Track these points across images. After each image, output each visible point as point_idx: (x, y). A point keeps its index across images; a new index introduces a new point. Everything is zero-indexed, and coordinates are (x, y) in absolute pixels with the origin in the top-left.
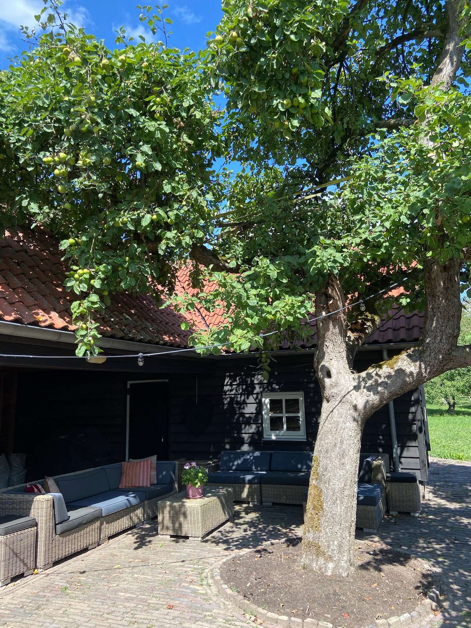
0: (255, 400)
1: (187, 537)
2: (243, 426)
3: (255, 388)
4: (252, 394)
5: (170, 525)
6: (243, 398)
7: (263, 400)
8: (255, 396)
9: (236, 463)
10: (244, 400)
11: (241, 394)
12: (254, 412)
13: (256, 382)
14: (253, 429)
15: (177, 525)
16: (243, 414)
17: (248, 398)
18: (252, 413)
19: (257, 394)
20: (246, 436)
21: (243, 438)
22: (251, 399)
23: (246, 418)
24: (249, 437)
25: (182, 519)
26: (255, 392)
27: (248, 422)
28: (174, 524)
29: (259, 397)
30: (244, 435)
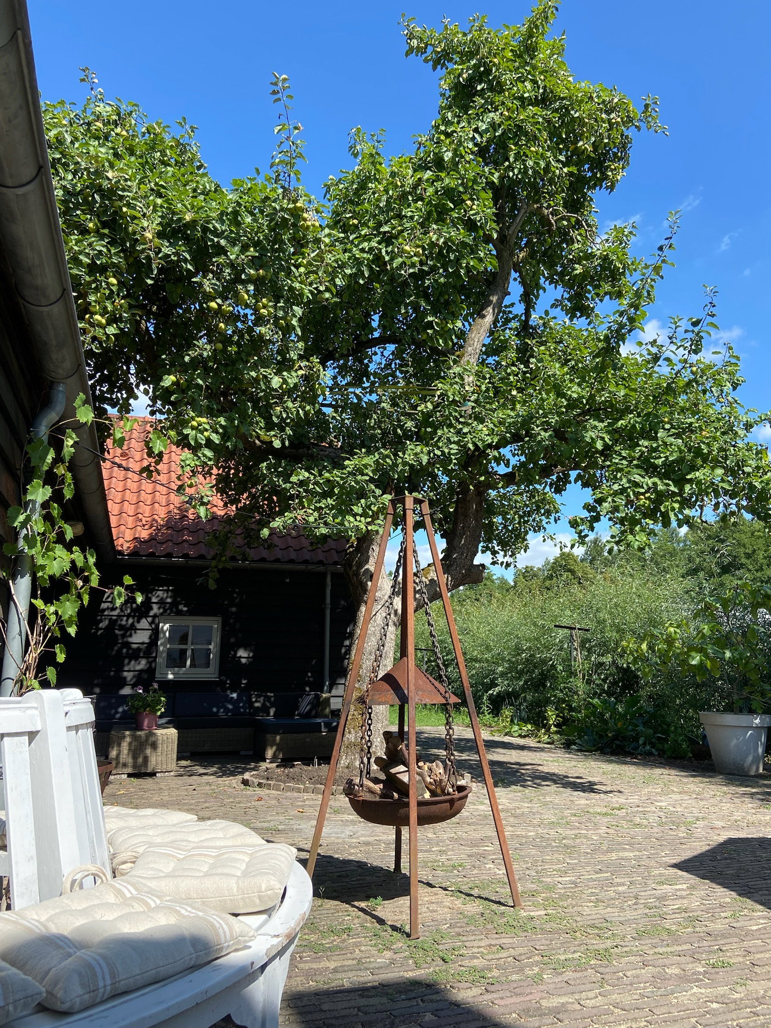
0: (150, 624)
1: (153, 774)
2: (126, 661)
3: (152, 609)
4: (147, 616)
5: (130, 761)
6: (131, 621)
7: (161, 625)
8: (150, 619)
10: (133, 624)
11: (128, 616)
12: (147, 641)
13: (154, 600)
14: (142, 664)
16: (128, 645)
17: (138, 622)
18: (143, 643)
19: (155, 616)
20: (129, 676)
21: (125, 678)
22: (144, 623)
23: (133, 649)
24: (134, 676)
25: (148, 751)
26: (152, 613)
27: (135, 655)
28: (135, 758)
29: (157, 621)
30: (125, 674)
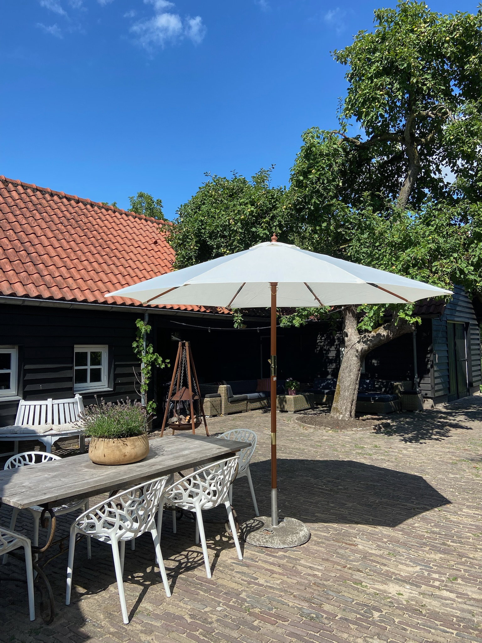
0: (335, 348)
1: (287, 412)
2: (328, 365)
3: (335, 342)
4: (334, 345)
6: (328, 347)
7: (341, 348)
8: (335, 346)
9: (322, 385)
10: (329, 348)
11: (327, 345)
12: (335, 356)
13: (336, 338)
14: (334, 366)
15: (282, 406)
16: (328, 357)
17: (331, 348)
18: (333, 357)
19: (337, 345)
20: (329, 370)
21: (328, 372)
22: (333, 348)
23: (330, 359)
24: (332, 371)
26: (335, 344)
27: (331, 362)
29: (338, 347)
30: (328, 369)
